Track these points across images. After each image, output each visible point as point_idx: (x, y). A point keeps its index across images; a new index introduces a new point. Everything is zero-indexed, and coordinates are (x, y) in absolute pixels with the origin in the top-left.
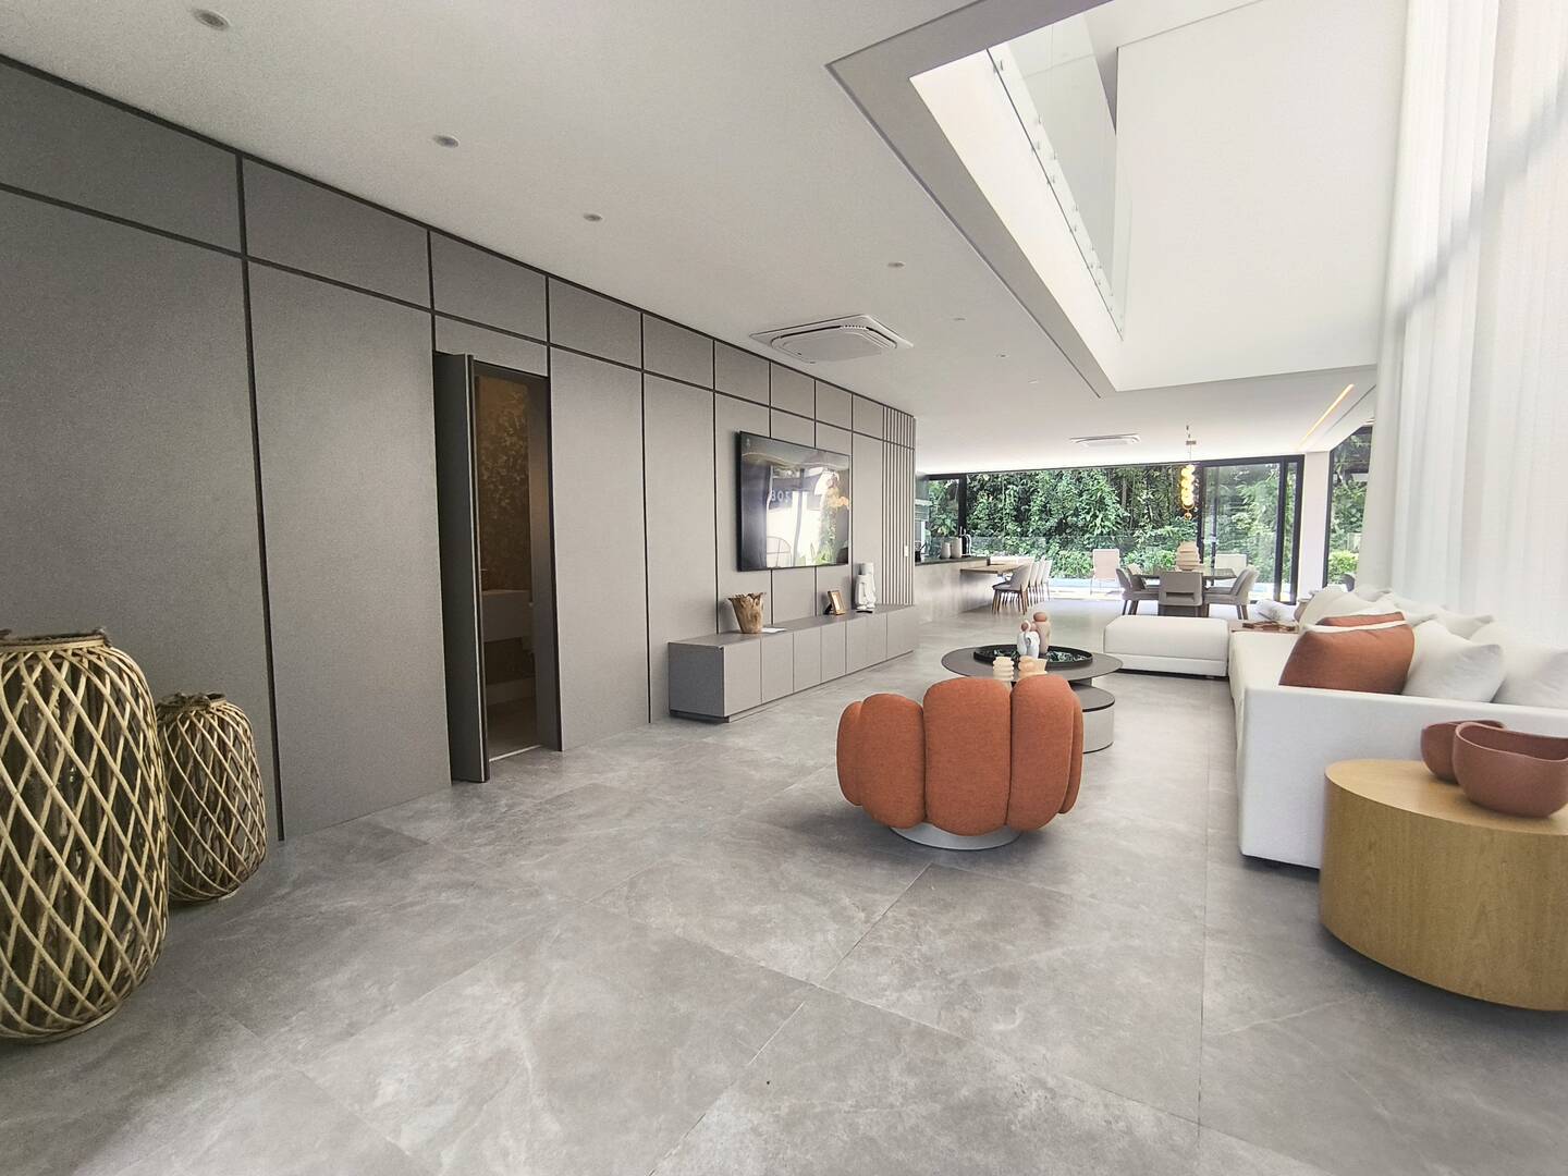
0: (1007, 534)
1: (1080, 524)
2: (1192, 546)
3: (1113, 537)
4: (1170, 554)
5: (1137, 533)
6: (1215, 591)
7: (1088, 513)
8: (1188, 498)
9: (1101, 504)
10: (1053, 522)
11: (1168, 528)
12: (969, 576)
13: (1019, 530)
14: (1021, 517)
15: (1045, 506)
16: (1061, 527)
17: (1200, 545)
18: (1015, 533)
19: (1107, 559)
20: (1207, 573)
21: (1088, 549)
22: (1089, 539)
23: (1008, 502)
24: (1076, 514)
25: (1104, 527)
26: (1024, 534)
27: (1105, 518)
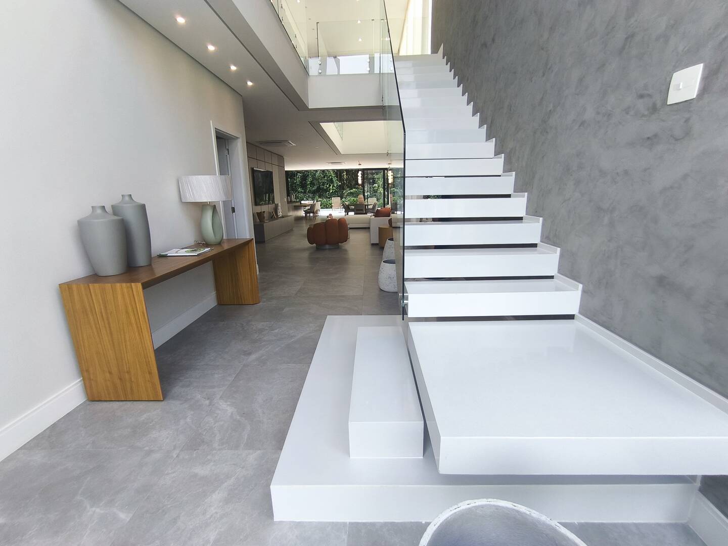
0: (299, 193)
1: (325, 188)
2: (362, 196)
3: (337, 193)
4: (355, 199)
5: (344, 191)
6: (368, 209)
7: (327, 184)
8: (360, 182)
9: (331, 181)
10: (315, 188)
11: (354, 190)
12: (297, 208)
14: (303, 186)
15: (312, 182)
16: (319, 189)
17: (364, 196)
18: (302, 192)
19: (336, 200)
20: (366, 204)
21: (328, 198)
22: (328, 194)
23: (298, 180)
24: (323, 185)
25: (333, 189)
26: (305, 192)
27: (333, 186)
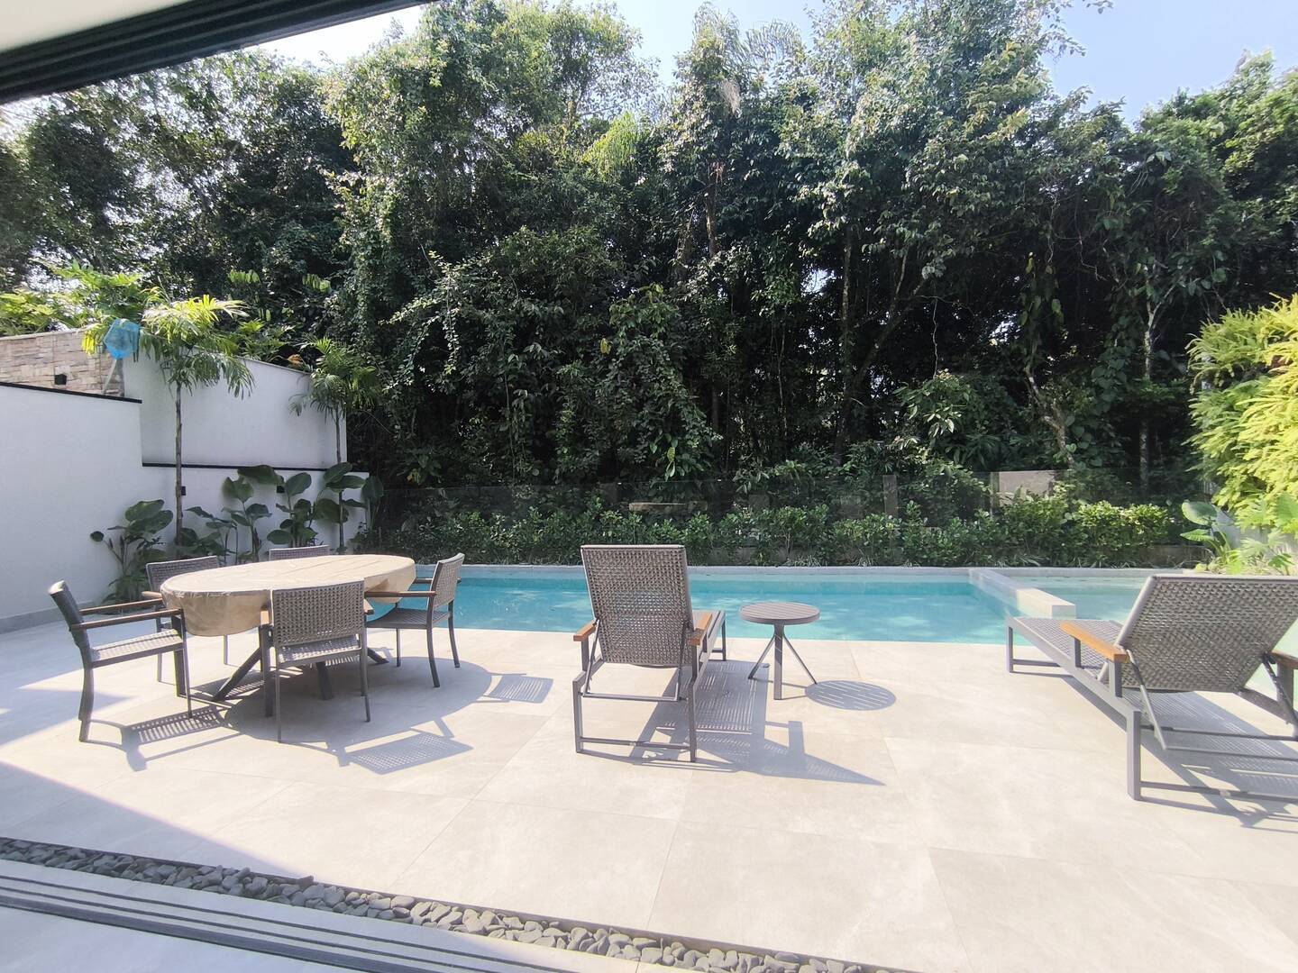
1: (640, 459)
3: (699, 483)
5: (738, 475)
7: (652, 439)
9: (674, 424)
10: (592, 456)
13: (536, 473)
15: (578, 429)
16: (608, 466)
22: (656, 486)
24: (632, 442)
25: (681, 464)
26: (546, 480)
27: (683, 448)
